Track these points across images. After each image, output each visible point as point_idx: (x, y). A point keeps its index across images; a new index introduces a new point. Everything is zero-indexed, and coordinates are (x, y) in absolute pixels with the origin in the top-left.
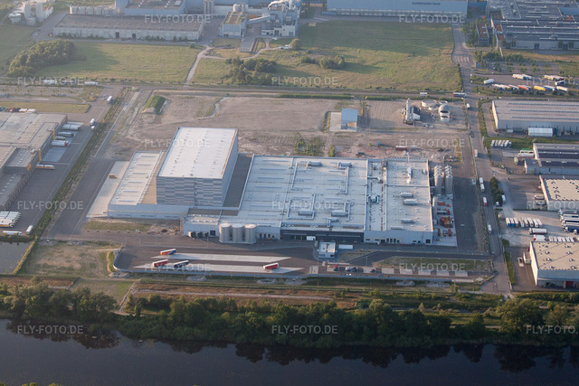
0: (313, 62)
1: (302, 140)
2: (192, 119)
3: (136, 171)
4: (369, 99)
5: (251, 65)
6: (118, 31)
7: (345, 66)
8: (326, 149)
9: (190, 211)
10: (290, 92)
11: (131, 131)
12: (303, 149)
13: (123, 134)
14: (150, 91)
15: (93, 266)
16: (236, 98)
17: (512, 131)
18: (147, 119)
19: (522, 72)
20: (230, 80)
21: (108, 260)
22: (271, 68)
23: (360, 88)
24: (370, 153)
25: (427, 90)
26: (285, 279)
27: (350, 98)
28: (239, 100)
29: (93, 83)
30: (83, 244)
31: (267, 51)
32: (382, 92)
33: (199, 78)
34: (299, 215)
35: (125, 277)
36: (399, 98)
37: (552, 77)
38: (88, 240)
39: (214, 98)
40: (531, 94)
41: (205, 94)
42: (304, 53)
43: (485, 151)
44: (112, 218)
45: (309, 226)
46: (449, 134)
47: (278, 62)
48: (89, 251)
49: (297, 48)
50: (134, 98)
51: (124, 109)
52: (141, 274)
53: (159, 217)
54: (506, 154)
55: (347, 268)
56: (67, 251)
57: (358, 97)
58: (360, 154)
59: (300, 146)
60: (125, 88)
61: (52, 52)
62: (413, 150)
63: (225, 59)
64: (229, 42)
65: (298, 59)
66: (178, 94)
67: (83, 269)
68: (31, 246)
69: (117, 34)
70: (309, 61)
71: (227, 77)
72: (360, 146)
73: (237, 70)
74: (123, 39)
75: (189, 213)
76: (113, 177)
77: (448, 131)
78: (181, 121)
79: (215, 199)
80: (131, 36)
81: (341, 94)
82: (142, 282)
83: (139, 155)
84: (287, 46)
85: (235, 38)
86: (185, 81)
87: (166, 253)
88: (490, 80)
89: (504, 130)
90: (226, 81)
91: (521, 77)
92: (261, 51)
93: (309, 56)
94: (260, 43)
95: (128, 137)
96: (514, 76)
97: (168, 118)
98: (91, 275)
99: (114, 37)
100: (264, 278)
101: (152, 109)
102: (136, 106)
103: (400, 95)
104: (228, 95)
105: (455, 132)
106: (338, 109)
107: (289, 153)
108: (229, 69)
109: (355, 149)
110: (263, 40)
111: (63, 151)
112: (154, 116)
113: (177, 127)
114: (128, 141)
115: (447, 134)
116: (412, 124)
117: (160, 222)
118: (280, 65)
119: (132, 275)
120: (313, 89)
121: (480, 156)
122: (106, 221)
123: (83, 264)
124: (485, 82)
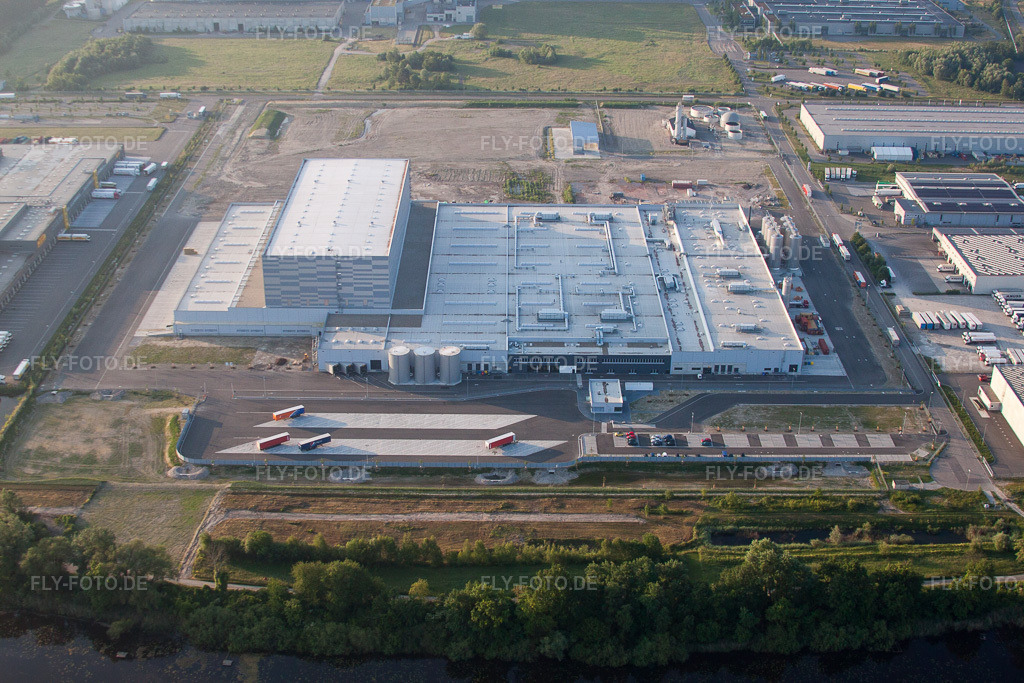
0: (509, 55)
1: (514, 174)
2: (329, 145)
3: (231, 240)
4: (606, 106)
5: (417, 61)
6: (216, 20)
7: (557, 61)
8: (557, 189)
9: (331, 320)
10: (482, 99)
11: (228, 169)
12: (519, 190)
13: (215, 173)
14: (261, 104)
15: (137, 450)
16: (398, 110)
17: (847, 153)
18: (255, 147)
19: (820, 64)
20: (386, 84)
21: (168, 433)
22: (447, 64)
23: (587, 90)
24: (633, 194)
25: (692, 91)
26: (532, 471)
27: (576, 106)
28: (403, 113)
29: (174, 94)
30: (123, 397)
31: (437, 42)
32: (622, 95)
33: (338, 82)
34: (540, 320)
35: (202, 478)
36: (653, 104)
37: (867, 72)
38: (132, 387)
39: (362, 112)
40: (848, 95)
41: (347, 106)
42: (491, 43)
43: (821, 187)
44: (183, 337)
45: (561, 344)
46: (749, 160)
47: (456, 57)
48: (134, 413)
49: (481, 37)
50: (236, 115)
51: (219, 133)
52: (234, 468)
53: (270, 332)
54: (855, 191)
55: (653, 438)
56: (89, 414)
57: (588, 105)
58: (616, 197)
59: (512, 184)
60: (222, 101)
61: (115, 52)
62: (701, 187)
63: (376, 55)
64: (380, 31)
65: (484, 52)
66: (305, 106)
67: (116, 459)
68: (17, 408)
69: (216, 26)
70: (501, 54)
71: (381, 79)
72: (612, 181)
73: (396, 69)
74: (226, 32)
75: (328, 324)
76: (191, 252)
77: (746, 155)
78: (310, 149)
79: (376, 295)
80: (237, 28)
81: (562, 100)
82: (235, 492)
83: (238, 211)
84: (466, 35)
85: (388, 26)
86: (317, 87)
87: (284, 417)
88: (780, 77)
89: (834, 151)
90: (379, 86)
91: (822, 71)
92: (429, 42)
93: (501, 47)
94: (426, 34)
95: (223, 178)
96: (811, 70)
97: (289, 144)
98: (130, 475)
99: (211, 29)
100: (489, 470)
101: (264, 131)
102: (238, 128)
103: (652, 100)
104: (385, 107)
105: (758, 155)
106: (562, 122)
107: (495, 198)
108: (382, 68)
109: (606, 190)
110: (429, 28)
111: (109, 207)
112: (267, 142)
113: (303, 158)
114: (222, 185)
115: (748, 159)
116: (686, 144)
117: (274, 342)
118: (459, 61)
119: (215, 472)
120: (516, 94)
121: (815, 194)
122: (170, 343)
123: (116, 446)
124: (773, 79)
